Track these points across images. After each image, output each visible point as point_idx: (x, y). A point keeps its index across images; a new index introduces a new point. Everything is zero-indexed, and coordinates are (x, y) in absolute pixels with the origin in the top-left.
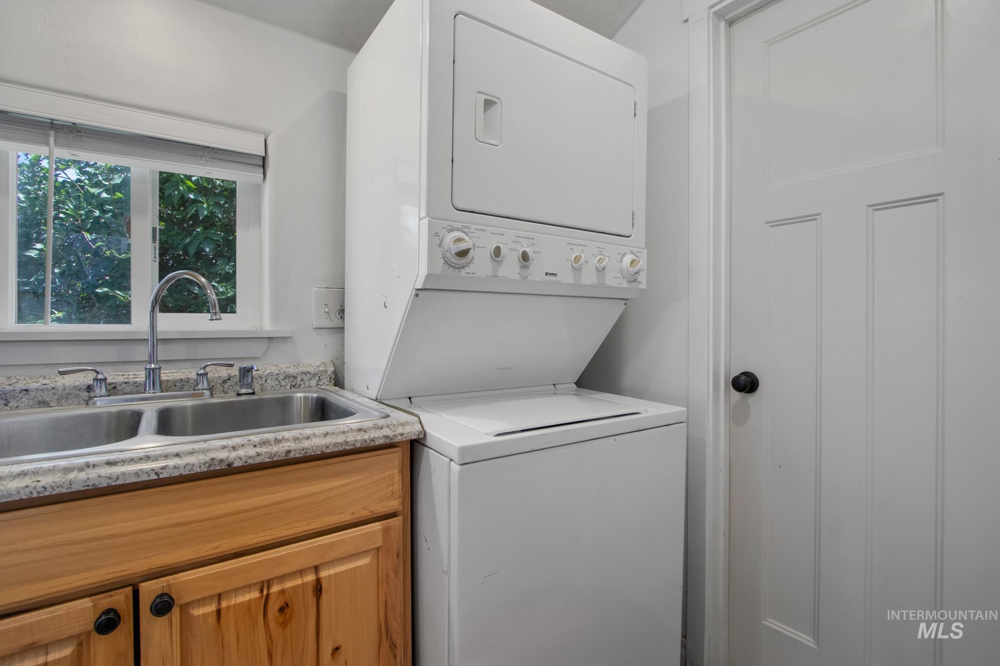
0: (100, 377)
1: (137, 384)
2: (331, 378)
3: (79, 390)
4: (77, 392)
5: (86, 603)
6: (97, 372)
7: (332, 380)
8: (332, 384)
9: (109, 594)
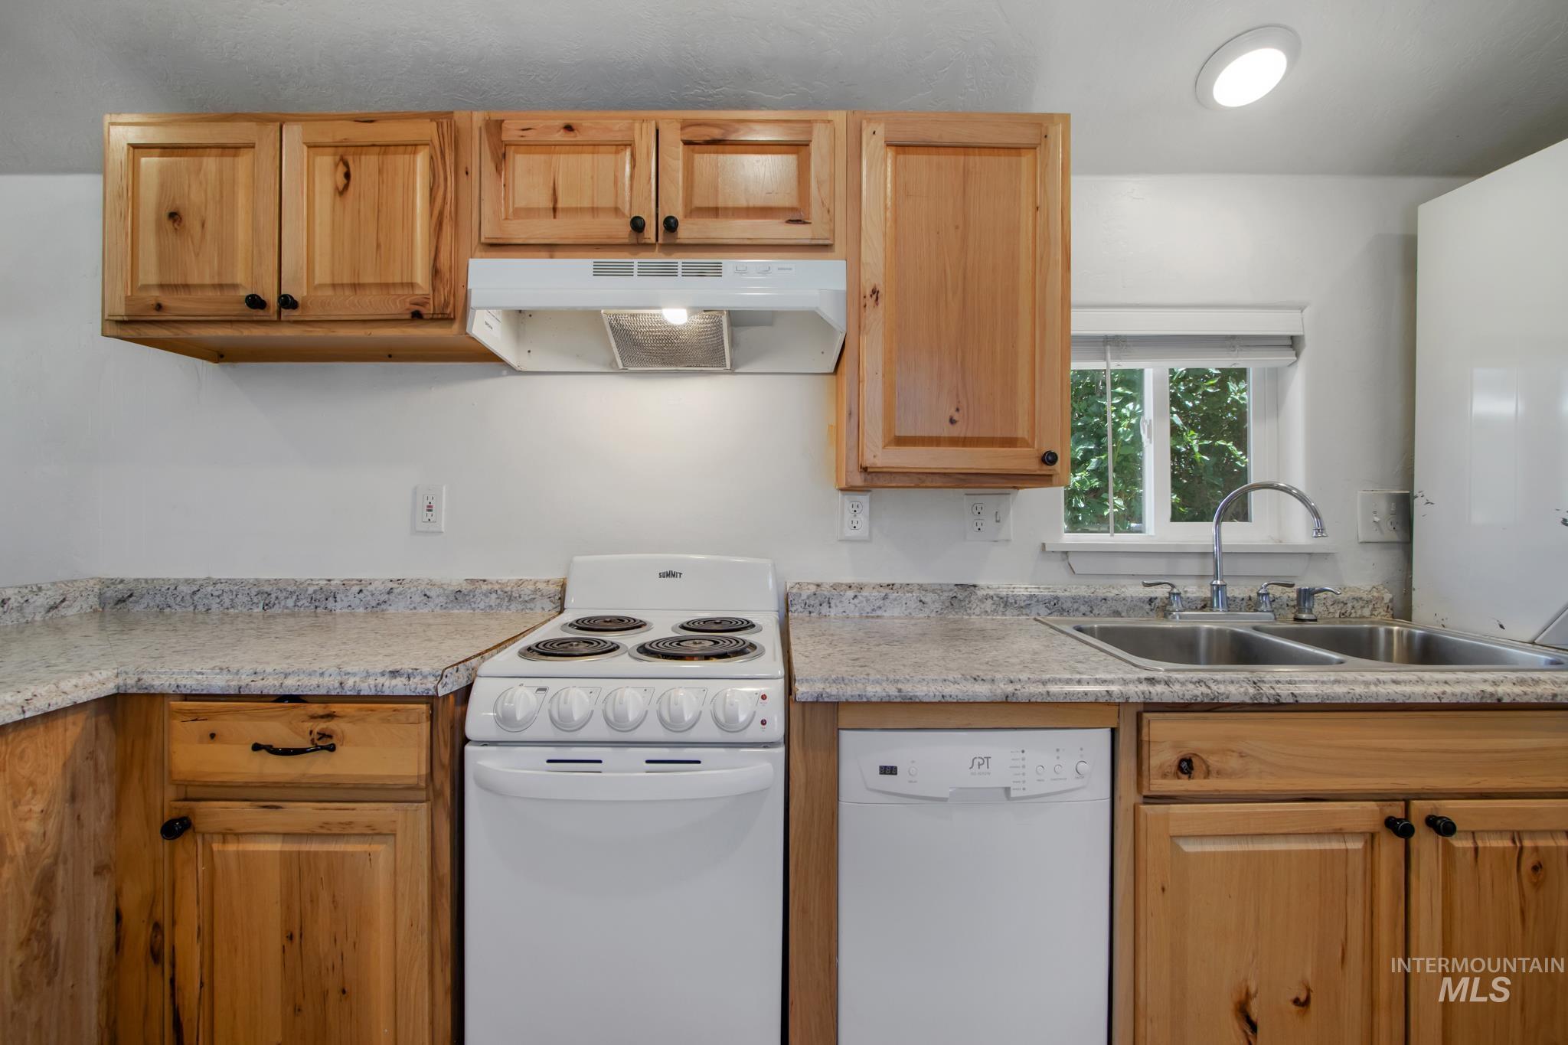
0: (1175, 591)
1: (1189, 600)
2: (1388, 608)
3: (1143, 602)
4: (1142, 605)
5: (1372, 806)
6: (1173, 586)
7: (1389, 610)
8: (1389, 615)
9: (1389, 803)
